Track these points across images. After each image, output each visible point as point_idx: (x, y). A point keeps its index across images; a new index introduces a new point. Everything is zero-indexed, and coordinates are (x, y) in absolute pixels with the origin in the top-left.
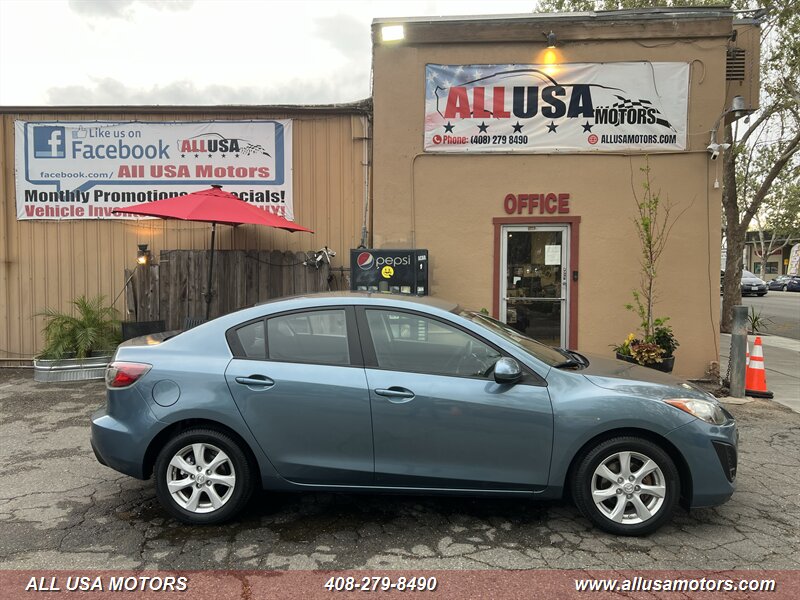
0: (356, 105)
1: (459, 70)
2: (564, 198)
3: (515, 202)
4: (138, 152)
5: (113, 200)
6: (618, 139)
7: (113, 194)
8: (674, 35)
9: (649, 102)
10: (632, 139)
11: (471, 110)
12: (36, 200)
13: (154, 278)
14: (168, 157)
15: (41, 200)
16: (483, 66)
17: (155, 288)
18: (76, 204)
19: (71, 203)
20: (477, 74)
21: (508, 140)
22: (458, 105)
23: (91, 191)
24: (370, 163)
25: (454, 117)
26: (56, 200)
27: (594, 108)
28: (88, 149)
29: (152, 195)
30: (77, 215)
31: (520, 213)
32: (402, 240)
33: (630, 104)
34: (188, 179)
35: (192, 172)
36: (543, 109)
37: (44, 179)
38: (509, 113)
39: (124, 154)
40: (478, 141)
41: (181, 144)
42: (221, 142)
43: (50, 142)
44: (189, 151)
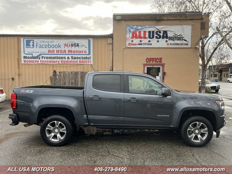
0: (109, 35)
1: (135, 27)
2: (161, 59)
3: (149, 60)
4: (53, 46)
5: (46, 59)
6: (174, 44)
7: (47, 57)
8: (188, 19)
9: (182, 35)
10: (177, 44)
11: (138, 37)
12: (26, 59)
13: (57, 79)
14: (61, 48)
15: (28, 59)
16: (141, 26)
17: (57, 81)
18: (37, 60)
19: (35, 59)
20: (139, 28)
21: (147, 44)
22: (135, 36)
23: (41, 56)
24: (112, 50)
25: (133, 38)
26: (32, 59)
27: (168, 36)
28: (40, 46)
29: (57, 58)
30: (37, 62)
31: (150, 62)
32: (120, 69)
33: (177, 36)
34: (66, 53)
35: (67, 52)
36: (156, 37)
37: (29, 53)
38: (147, 38)
39: (49, 47)
40: (139, 44)
41: (64, 44)
42: (74, 44)
43: (30, 44)
44: (66, 46)
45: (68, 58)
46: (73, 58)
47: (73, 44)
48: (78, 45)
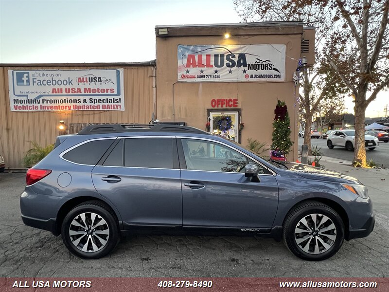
0: (150, 62)
1: (192, 48)
4: (60, 83)
5: (50, 103)
6: (257, 76)
7: (50, 100)
9: (269, 61)
10: (263, 76)
11: (197, 64)
12: (18, 103)
14: (72, 85)
15: (20, 103)
16: (202, 46)
18: (35, 105)
19: (33, 104)
20: (199, 49)
21: (212, 76)
25: (190, 67)
27: (247, 63)
29: (66, 101)
30: (36, 109)
32: (169, 118)
33: (262, 62)
34: (81, 94)
35: (83, 91)
36: (227, 64)
37: (21, 94)
38: (212, 65)
39: (54, 83)
40: (200, 77)
41: (77, 79)
42: (94, 78)
43: (23, 79)
44: (81, 82)
45: (85, 101)
46: (93, 100)
47: (92, 78)
48: (100, 80)
